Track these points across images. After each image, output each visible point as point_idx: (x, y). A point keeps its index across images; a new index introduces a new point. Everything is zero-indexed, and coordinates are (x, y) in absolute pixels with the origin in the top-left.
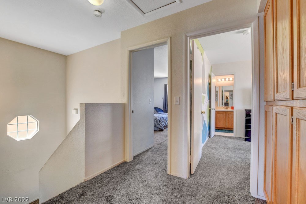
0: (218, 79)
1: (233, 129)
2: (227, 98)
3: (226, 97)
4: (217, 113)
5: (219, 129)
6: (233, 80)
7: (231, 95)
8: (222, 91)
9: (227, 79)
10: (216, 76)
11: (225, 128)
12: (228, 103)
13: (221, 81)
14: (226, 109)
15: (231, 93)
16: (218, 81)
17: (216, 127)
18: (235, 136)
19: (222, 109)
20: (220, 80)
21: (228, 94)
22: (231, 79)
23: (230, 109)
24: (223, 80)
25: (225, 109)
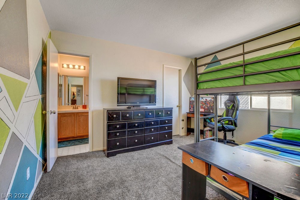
0: (63, 64)
1: (88, 136)
2: (74, 94)
3: (72, 93)
4: (61, 116)
5: (65, 140)
6: (85, 69)
7: (78, 91)
8: (69, 85)
9: (77, 67)
10: (59, 53)
11: (73, 137)
12: (76, 100)
13: (68, 67)
14: (75, 109)
15: (79, 88)
16: (63, 67)
17: (58, 139)
18: (91, 151)
19: (70, 109)
20: (65, 66)
21: (74, 90)
22: (82, 67)
23: (80, 109)
24: (71, 66)
25: (73, 108)
